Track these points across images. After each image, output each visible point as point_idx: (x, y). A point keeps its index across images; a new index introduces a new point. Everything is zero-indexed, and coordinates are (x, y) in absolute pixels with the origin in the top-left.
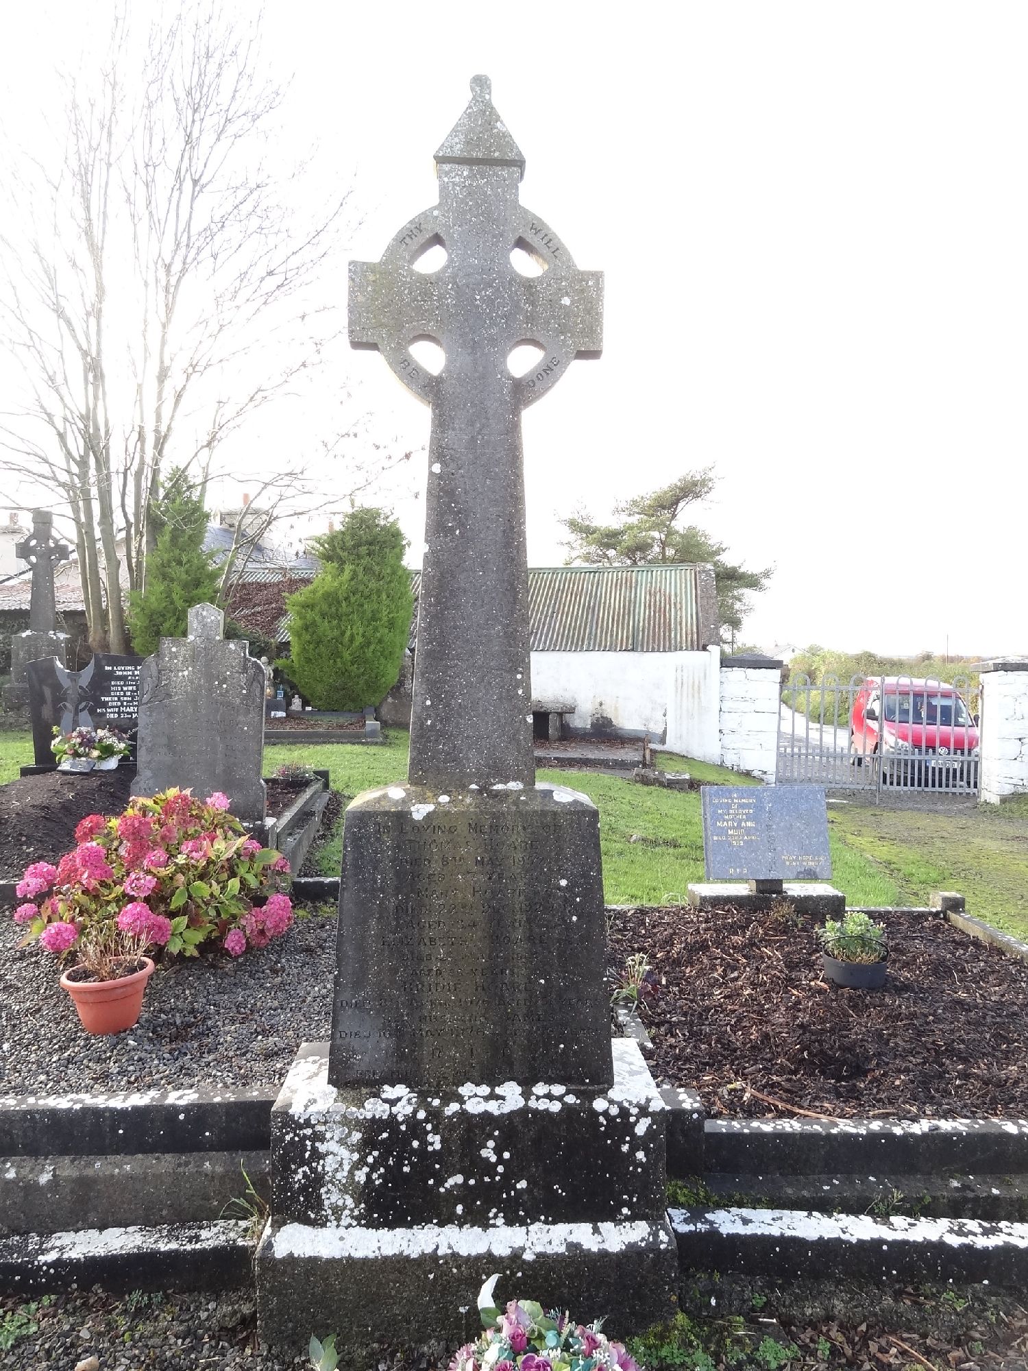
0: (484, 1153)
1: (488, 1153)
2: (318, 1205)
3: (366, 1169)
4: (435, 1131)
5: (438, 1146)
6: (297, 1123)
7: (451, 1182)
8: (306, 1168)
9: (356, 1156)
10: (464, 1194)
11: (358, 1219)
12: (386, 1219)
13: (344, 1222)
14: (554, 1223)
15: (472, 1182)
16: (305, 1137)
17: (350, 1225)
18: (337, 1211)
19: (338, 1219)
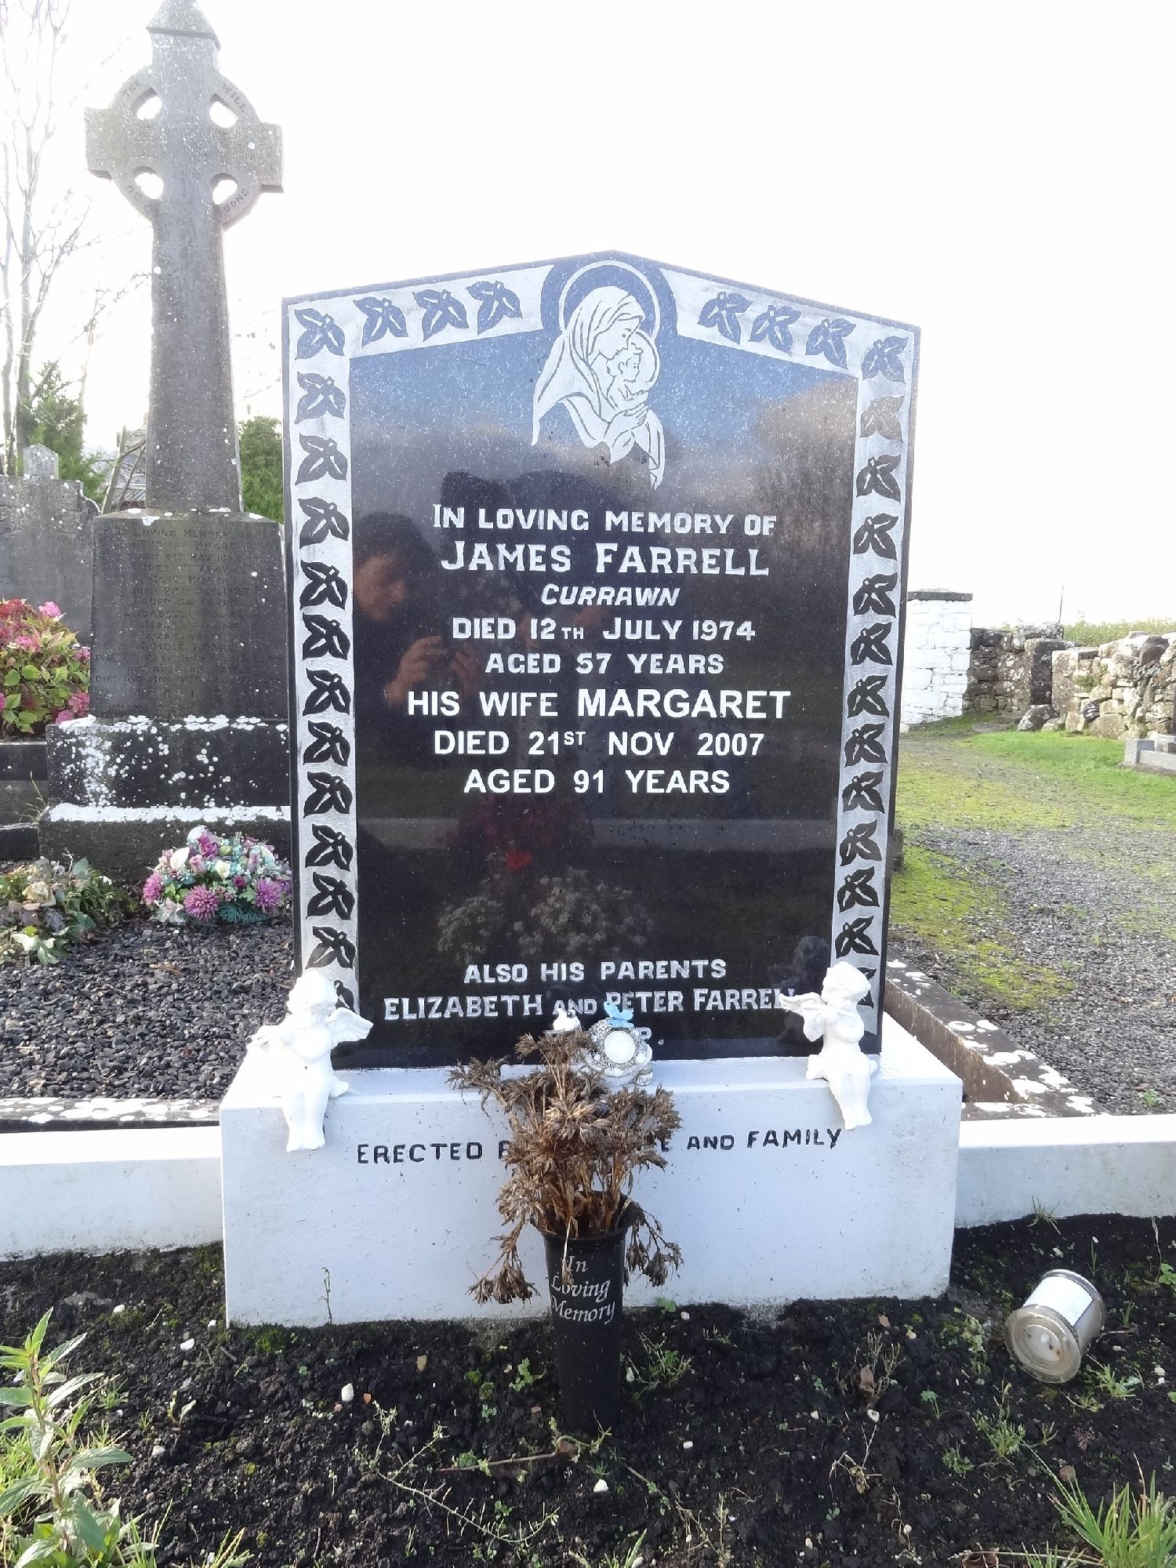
0: (199, 758)
1: (202, 757)
2: (82, 790)
3: (116, 767)
4: (164, 742)
5: (166, 752)
6: (65, 734)
7: (176, 777)
8: (73, 766)
9: (108, 758)
10: (185, 785)
11: (111, 800)
12: (131, 801)
13: (101, 803)
14: (250, 806)
15: (191, 777)
16: (71, 745)
17: (105, 805)
18: (96, 795)
19: (97, 801)
